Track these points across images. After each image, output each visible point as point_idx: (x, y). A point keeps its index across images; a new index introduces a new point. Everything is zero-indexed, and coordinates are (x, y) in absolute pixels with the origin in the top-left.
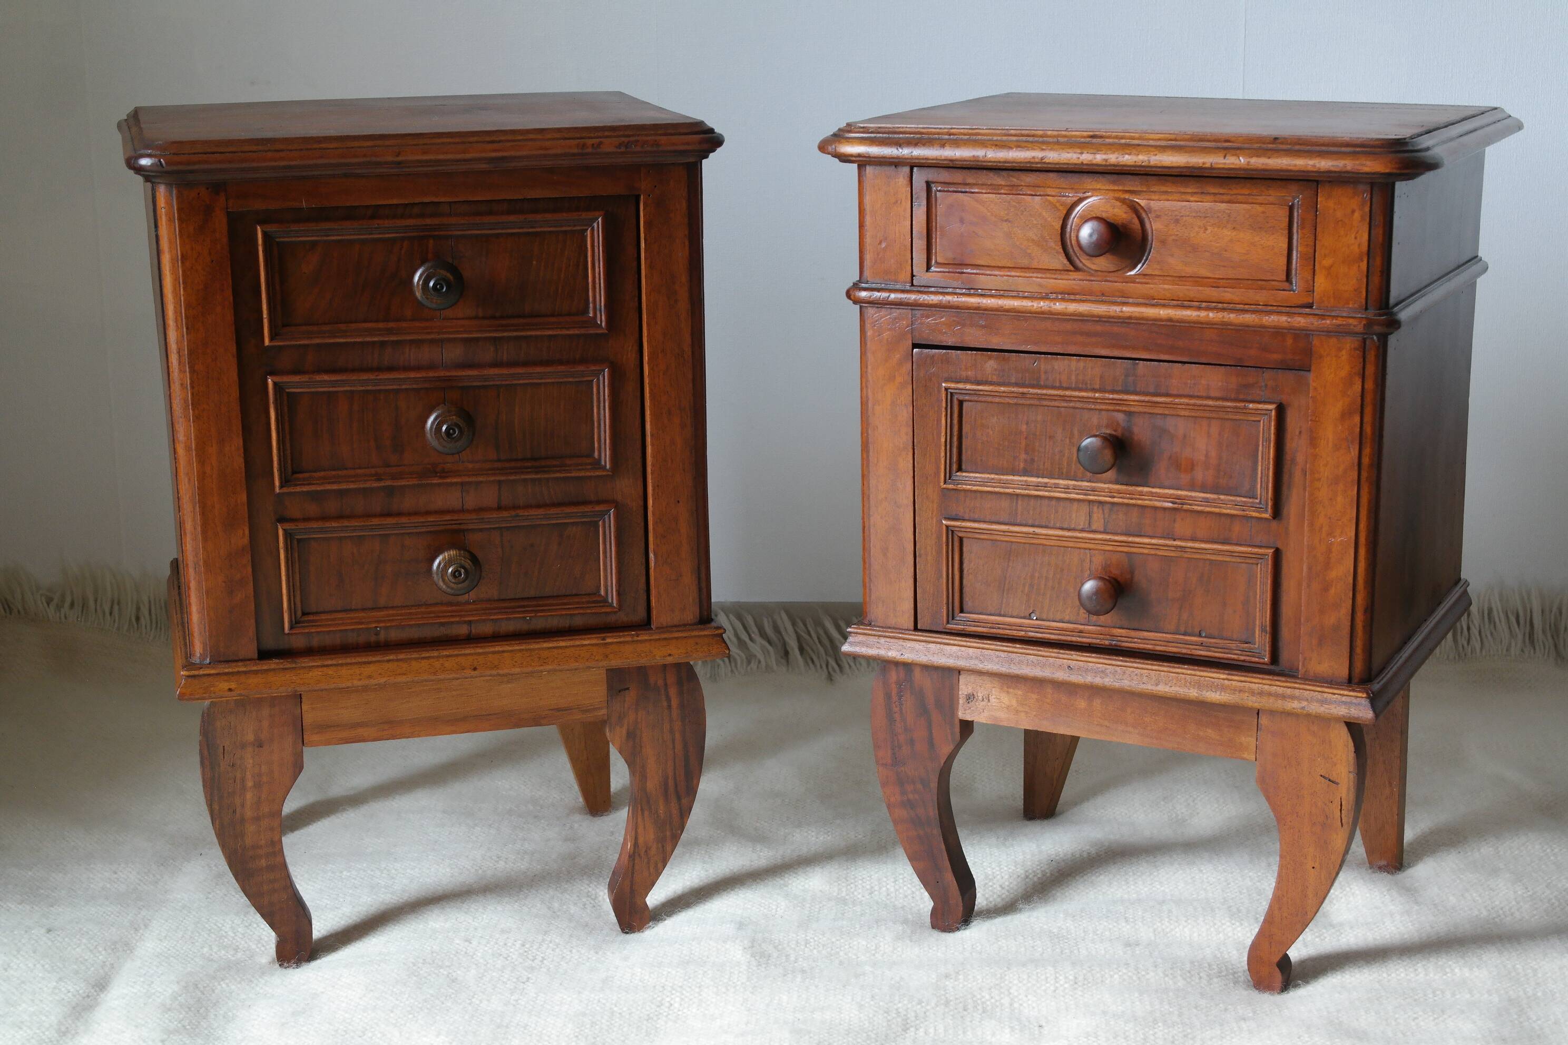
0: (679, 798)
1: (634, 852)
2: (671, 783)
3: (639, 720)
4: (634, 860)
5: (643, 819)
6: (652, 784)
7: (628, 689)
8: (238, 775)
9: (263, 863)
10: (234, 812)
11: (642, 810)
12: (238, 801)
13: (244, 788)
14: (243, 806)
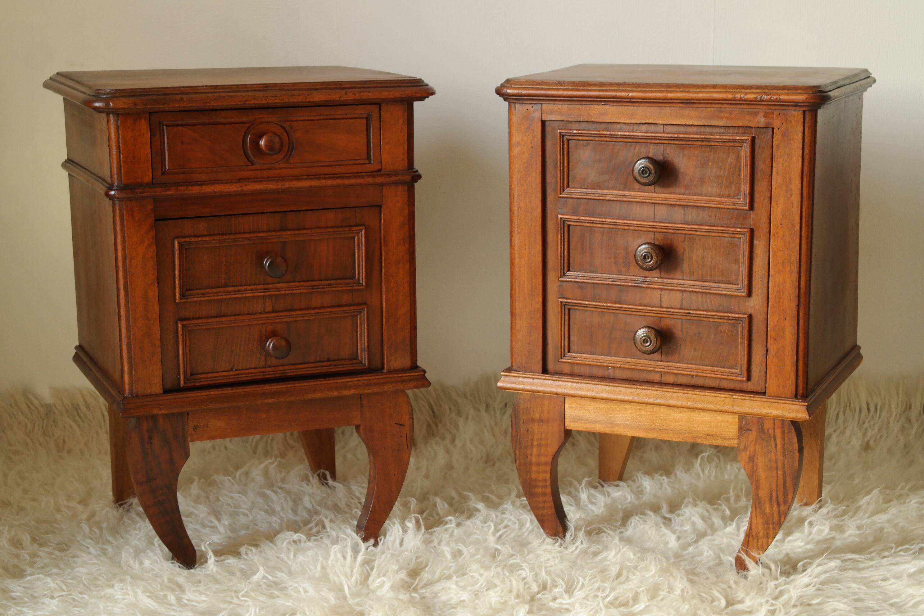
0: (779, 505)
1: (749, 533)
2: (774, 495)
3: (757, 451)
4: (749, 537)
5: (756, 513)
6: (763, 493)
7: (751, 430)
8: (530, 437)
9: (540, 490)
10: (527, 457)
11: (756, 508)
12: (529, 452)
13: (532, 445)
14: (531, 455)
